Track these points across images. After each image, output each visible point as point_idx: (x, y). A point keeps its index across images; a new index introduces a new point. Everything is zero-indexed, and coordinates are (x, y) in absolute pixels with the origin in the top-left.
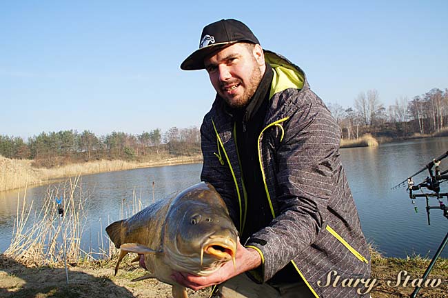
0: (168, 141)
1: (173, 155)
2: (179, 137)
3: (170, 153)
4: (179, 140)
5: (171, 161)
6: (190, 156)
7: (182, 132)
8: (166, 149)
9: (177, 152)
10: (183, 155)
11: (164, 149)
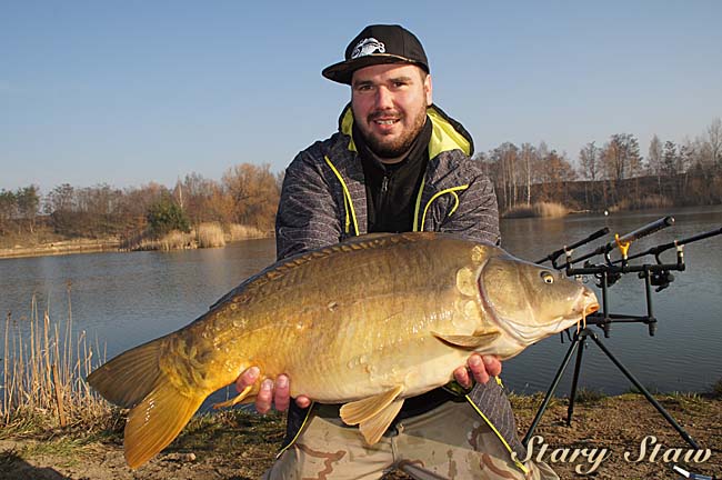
0: (53, 210)
1: (63, 237)
2: (75, 203)
3: (57, 232)
4: (74, 209)
5: (58, 247)
6: (95, 238)
7: (81, 193)
8: (48, 225)
9: (71, 231)
10: (82, 236)
11: (44, 225)
